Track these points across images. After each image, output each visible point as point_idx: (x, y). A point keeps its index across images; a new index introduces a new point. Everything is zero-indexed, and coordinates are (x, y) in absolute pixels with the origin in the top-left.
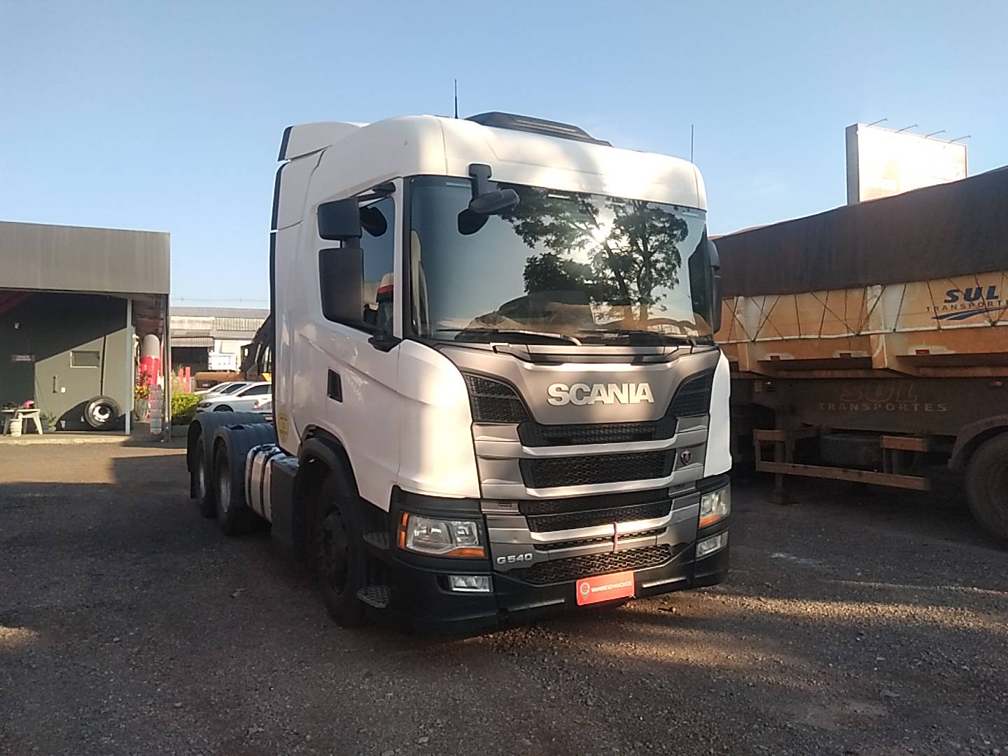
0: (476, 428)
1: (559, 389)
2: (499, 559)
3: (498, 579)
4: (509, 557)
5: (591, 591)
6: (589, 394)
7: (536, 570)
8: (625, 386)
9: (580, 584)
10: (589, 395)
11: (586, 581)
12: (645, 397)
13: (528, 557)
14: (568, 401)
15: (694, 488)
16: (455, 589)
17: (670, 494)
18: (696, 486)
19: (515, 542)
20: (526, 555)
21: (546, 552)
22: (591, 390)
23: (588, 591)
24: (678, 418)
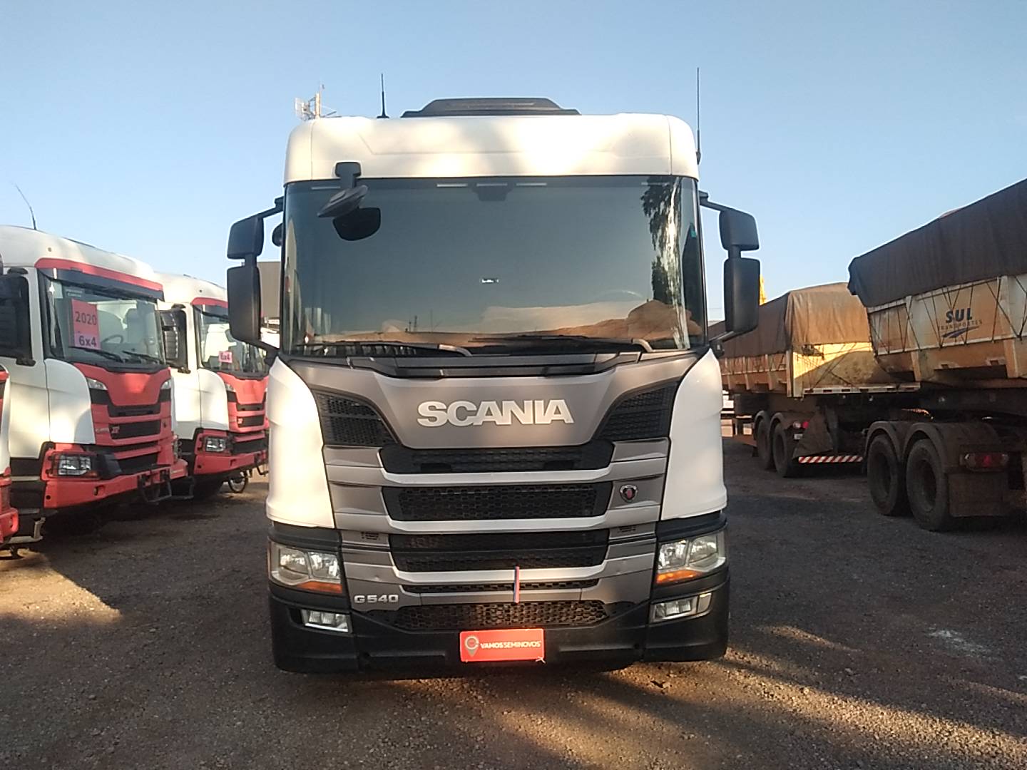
0: (327, 450)
1: (433, 408)
2: (356, 597)
3: (356, 619)
4: (369, 597)
5: (480, 647)
6: (474, 413)
7: (406, 613)
8: (528, 404)
9: (465, 637)
10: (475, 415)
11: (474, 634)
12: (558, 417)
13: (393, 598)
14: (446, 421)
15: (653, 532)
16: (308, 625)
17: (610, 538)
18: (656, 531)
19: (377, 579)
20: (390, 596)
21: (418, 595)
22: (478, 408)
23: (477, 646)
24: (614, 443)
